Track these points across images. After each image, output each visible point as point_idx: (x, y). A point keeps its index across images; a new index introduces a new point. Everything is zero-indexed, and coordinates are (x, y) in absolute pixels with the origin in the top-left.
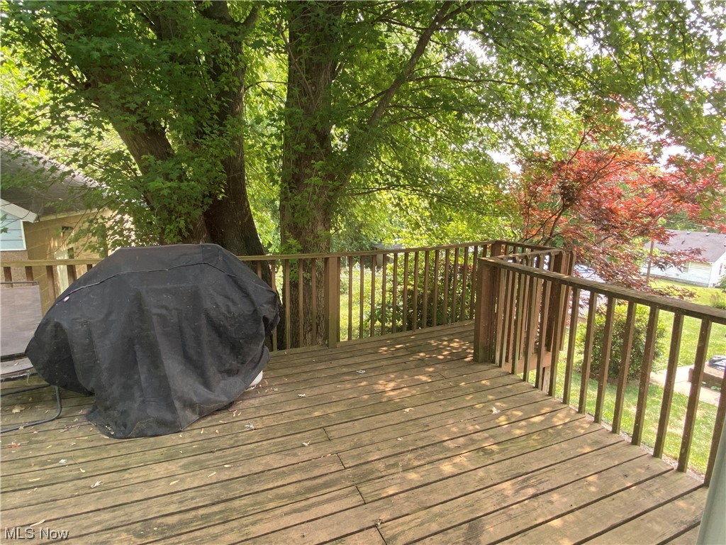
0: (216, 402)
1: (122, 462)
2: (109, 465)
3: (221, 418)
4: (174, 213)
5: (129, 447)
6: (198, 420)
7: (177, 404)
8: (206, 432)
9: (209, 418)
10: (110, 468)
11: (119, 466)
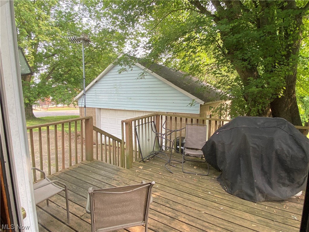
0: (275, 196)
1: (231, 204)
2: (226, 203)
3: (277, 205)
4: (256, 103)
5: (233, 199)
6: (264, 201)
7: (256, 189)
8: (269, 209)
9: (270, 203)
10: (226, 204)
11: (230, 205)
